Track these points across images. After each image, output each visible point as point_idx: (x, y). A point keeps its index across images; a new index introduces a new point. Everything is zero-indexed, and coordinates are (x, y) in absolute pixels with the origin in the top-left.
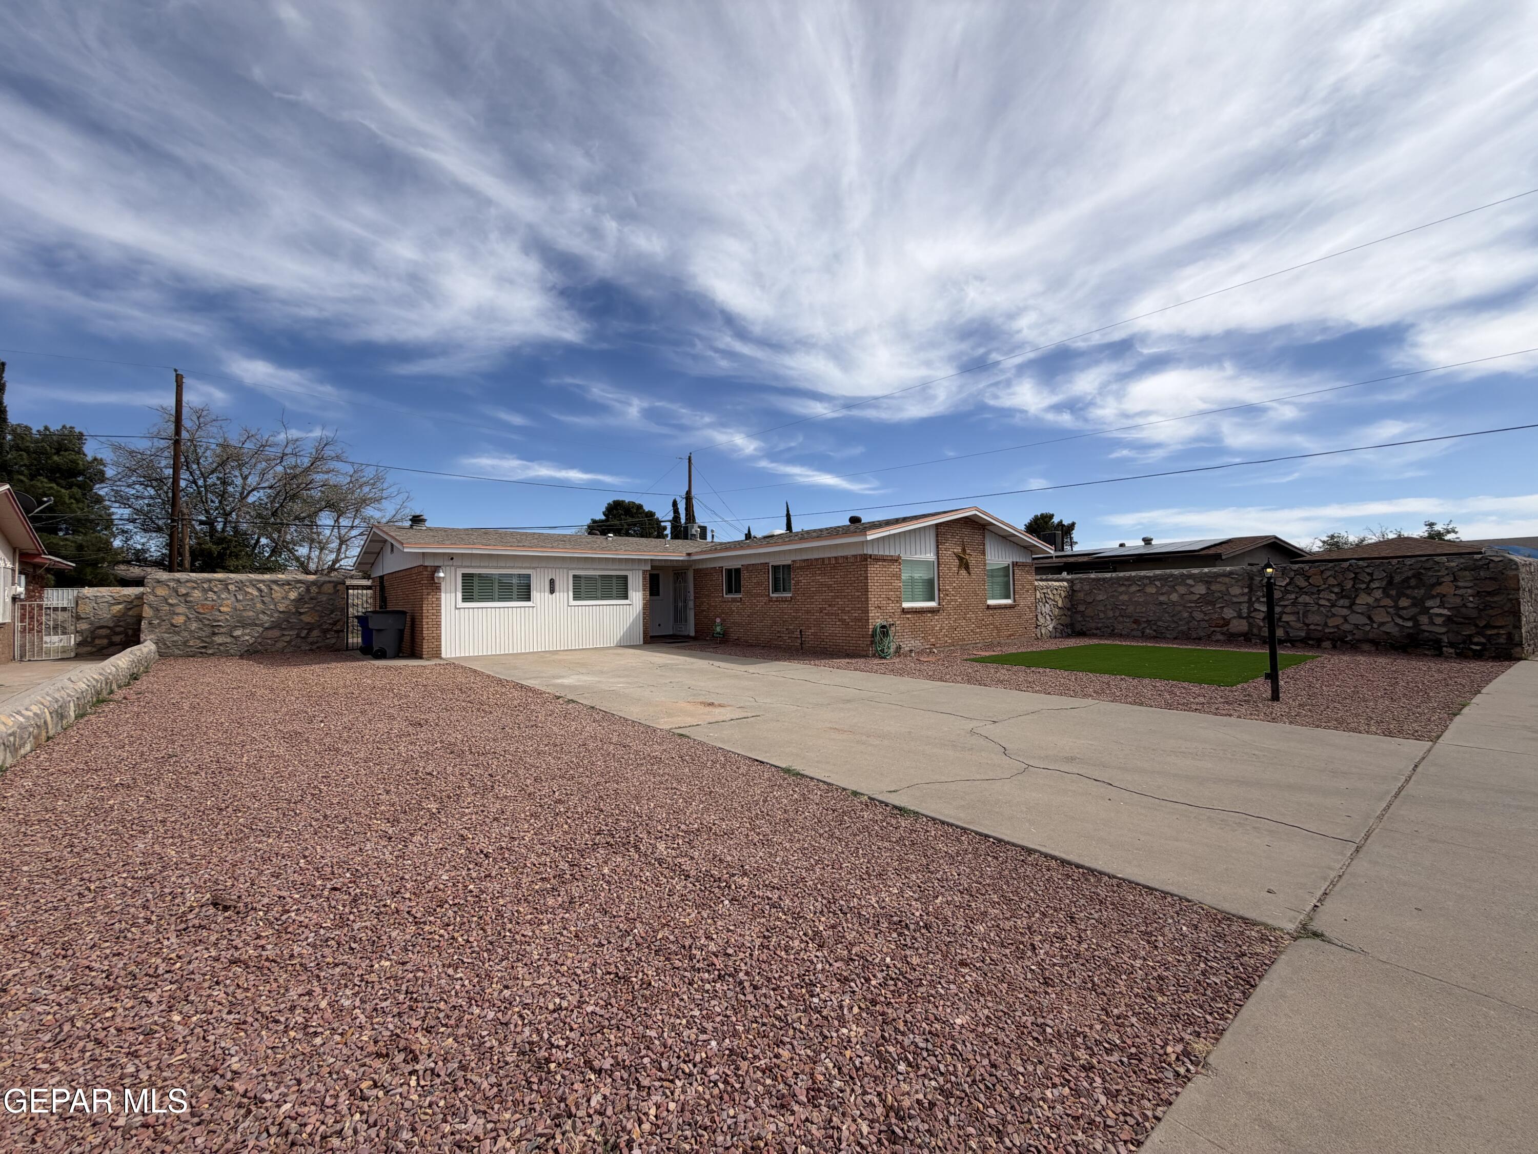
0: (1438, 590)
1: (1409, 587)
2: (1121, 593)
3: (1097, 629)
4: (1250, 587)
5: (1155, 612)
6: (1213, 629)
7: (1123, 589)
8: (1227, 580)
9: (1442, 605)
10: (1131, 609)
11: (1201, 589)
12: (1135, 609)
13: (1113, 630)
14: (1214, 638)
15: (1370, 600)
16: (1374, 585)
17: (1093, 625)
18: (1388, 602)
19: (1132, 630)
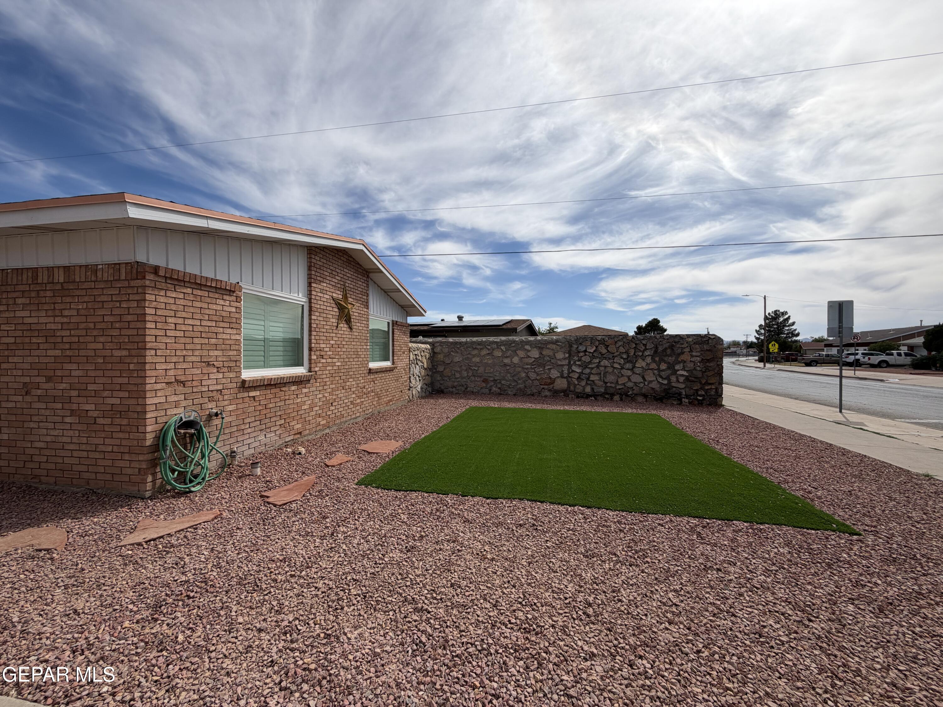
0: (682, 357)
1: (666, 355)
2: (474, 356)
3: (453, 387)
4: (570, 353)
5: (500, 373)
6: (542, 387)
7: (475, 352)
8: (554, 346)
9: (684, 369)
10: (481, 370)
11: (535, 354)
12: (485, 370)
13: (466, 389)
14: (543, 394)
15: (644, 364)
16: (647, 353)
17: (450, 384)
18: (654, 366)
19: (481, 388)
